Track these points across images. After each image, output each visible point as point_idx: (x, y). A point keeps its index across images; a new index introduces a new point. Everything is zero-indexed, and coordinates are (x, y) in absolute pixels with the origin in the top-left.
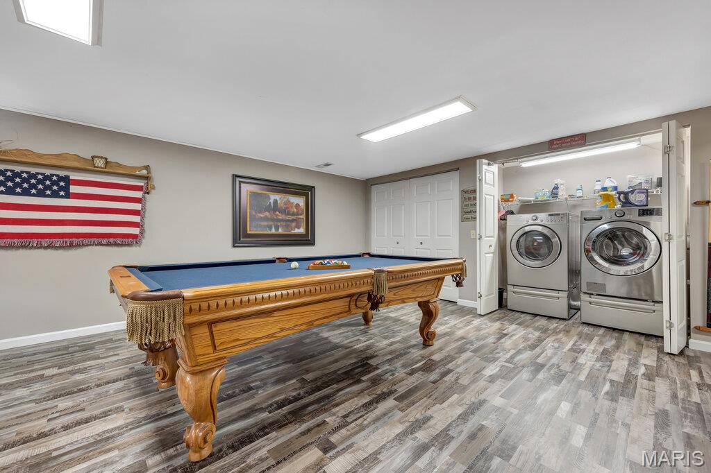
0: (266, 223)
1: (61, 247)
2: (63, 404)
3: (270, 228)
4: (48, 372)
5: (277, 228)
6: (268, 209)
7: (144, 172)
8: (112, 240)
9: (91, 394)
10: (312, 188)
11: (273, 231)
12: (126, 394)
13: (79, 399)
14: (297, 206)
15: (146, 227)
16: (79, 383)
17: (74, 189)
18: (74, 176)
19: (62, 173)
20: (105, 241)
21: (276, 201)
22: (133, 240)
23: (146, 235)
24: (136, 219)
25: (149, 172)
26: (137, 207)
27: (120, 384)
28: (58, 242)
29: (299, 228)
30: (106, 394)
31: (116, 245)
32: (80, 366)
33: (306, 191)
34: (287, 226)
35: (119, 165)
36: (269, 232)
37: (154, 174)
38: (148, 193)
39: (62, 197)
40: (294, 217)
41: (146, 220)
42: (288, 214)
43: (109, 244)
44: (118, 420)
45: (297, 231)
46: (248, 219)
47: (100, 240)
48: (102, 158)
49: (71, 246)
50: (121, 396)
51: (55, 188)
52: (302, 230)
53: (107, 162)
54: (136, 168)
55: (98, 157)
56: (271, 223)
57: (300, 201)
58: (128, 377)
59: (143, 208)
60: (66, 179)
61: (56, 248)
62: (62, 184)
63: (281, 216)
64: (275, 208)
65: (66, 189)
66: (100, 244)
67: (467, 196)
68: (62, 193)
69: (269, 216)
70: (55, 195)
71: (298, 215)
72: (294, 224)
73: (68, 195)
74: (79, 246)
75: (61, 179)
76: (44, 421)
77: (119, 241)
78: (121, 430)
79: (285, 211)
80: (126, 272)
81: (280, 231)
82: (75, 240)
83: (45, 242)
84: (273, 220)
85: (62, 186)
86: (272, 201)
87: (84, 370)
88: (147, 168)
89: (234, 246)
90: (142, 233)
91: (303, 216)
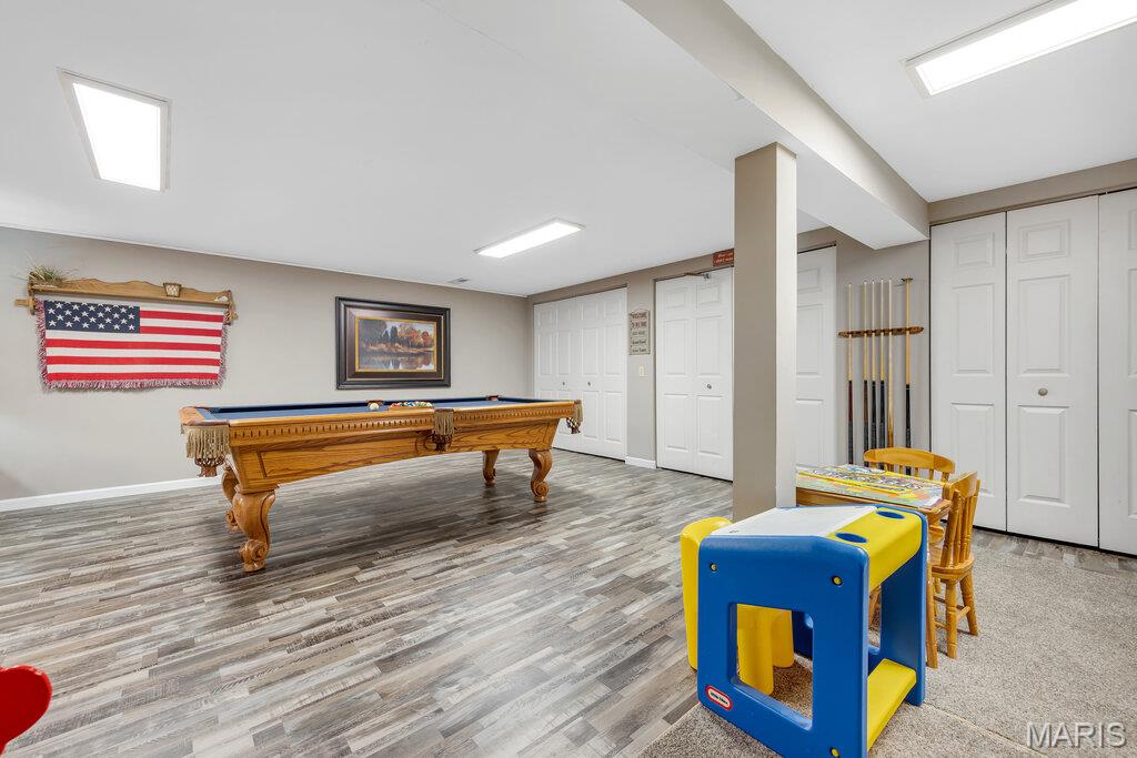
0: (381, 359)
1: (131, 389)
2: (136, 540)
3: (387, 364)
4: (119, 520)
5: (396, 365)
6: (384, 340)
7: (224, 299)
8: (187, 381)
9: (164, 535)
10: (445, 312)
11: (391, 368)
12: (198, 535)
13: (152, 538)
14: (425, 335)
15: (228, 365)
16: (152, 527)
17: (144, 322)
18: (144, 307)
19: (131, 304)
20: (179, 382)
21: (394, 330)
22: (212, 380)
23: (228, 374)
24: (216, 355)
25: (230, 298)
26: (216, 341)
27: (192, 529)
28: (128, 383)
29: (427, 363)
30: (178, 535)
31: (192, 386)
32: (154, 516)
33: (438, 315)
34: (411, 362)
35: (195, 292)
36: (385, 370)
37: (236, 301)
38: (229, 324)
39: (132, 331)
40: (421, 350)
41: (227, 356)
42: (412, 346)
43: (184, 386)
44: (190, 550)
45: (424, 368)
46: (357, 354)
47: (174, 380)
48: (175, 284)
49: (142, 388)
50: (193, 536)
51: (124, 321)
52: (432, 367)
53: (181, 289)
54: (215, 295)
55: (171, 284)
56: (387, 358)
57: (429, 329)
58: (201, 523)
59: (224, 343)
60: (136, 311)
61: (126, 390)
62: (131, 316)
63: (402, 349)
64: (394, 337)
65: (136, 322)
66: (174, 386)
67: (635, 321)
68: (131, 327)
69: (386, 350)
70: (124, 329)
71: (426, 346)
72: (420, 359)
73: (139, 330)
74: (150, 388)
75: (130, 311)
76: (122, 550)
77: (195, 382)
78: (189, 556)
79: (408, 342)
80: (195, 411)
81: (401, 368)
82: (146, 381)
83: (114, 383)
84: (389, 354)
85: (130, 319)
86: (389, 329)
87: (157, 519)
88: (228, 293)
89: (338, 388)
90: (223, 372)
91: (433, 349)
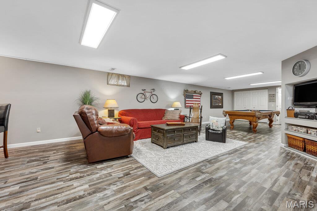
6: (215, 99)
10: (222, 94)
17: (194, 97)
18: (194, 95)
33: (221, 94)
34: (218, 103)
35: (198, 92)
38: (201, 97)
39: (193, 99)
42: (219, 100)
46: (213, 102)
48: (196, 91)
52: (221, 104)
56: (216, 103)
57: (220, 97)
60: (193, 95)
63: (217, 101)
64: (217, 98)
65: (193, 97)
67: (271, 96)
69: (215, 101)
81: (217, 105)
88: (200, 92)
89: (211, 108)
91: (221, 101)
